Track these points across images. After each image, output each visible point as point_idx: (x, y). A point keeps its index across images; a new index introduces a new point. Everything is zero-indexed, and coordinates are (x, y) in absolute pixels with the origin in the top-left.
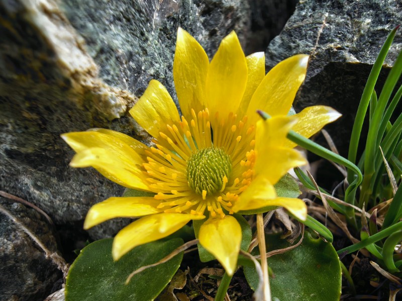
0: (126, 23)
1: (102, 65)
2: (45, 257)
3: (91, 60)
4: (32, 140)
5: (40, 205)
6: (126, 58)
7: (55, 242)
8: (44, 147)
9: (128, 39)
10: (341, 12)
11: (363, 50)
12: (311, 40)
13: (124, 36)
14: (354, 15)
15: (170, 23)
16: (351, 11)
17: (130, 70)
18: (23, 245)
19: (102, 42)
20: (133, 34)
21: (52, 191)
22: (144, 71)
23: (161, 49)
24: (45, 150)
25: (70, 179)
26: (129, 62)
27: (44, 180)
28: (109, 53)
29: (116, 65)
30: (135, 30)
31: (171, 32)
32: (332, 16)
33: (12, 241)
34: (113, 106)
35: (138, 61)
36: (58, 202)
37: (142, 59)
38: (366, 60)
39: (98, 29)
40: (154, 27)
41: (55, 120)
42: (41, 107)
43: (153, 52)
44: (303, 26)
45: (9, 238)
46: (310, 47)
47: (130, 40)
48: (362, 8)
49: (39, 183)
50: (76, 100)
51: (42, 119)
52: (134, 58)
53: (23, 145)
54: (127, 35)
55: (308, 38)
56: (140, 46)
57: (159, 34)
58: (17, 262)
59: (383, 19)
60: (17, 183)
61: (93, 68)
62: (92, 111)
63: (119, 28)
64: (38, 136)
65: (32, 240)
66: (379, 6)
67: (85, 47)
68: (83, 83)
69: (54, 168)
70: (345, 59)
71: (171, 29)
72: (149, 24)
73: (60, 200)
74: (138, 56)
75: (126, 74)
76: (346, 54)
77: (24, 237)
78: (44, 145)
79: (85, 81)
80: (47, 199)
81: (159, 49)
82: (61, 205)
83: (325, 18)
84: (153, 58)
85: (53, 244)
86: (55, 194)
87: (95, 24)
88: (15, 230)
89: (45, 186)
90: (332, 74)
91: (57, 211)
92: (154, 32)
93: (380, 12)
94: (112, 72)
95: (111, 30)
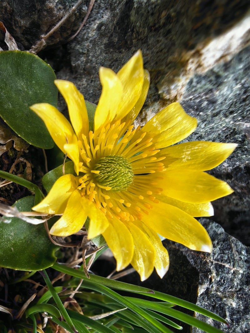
0: (242, 98)
1: (206, 77)
2: (42, 34)
3: (211, 68)
4: (141, 20)
5: (84, 29)
6: (211, 98)
7: (53, 43)
8: (135, 30)
9: (227, 99)
10: (243, 283)
11: (209, 299)
12: (219, 257)
13: (230, 96)
14: (240, 294)
15: (240, 138)
16: (243, 292)
17: (200, 102)
18: (53, 15)
19: (226, 77)
20: (232, 105)
21: (96, 39)
22: (198, 114)
23: (217, 130)
24: (132, 31)
25: (106, 53)
26: (208, 101)
27: (106, 32)
28: (216, 83)
29: (206, 89)
30: (235, 106)
31: (232, 138)
32: (240, 276)
33: (56, 7)
34: (169, 87)
35: (207, 109)
36: (86, 45)
37: (209, 113)
38: (200, 301)
39: (238, 73)
40: (238, 123)
41: (158, 39)
42: (170, 26)
43: (215, 122)
44: (232, 251)
45: (58, 4)
46: (213, 256)
47: (227, 101)
48: (245, 301)
49: (103, 28)
50: (176, 55)
51: (160, 27)
52: (211, 105)
53: (137, 12)
54: (231, 99)
55: (221, 255)
56: (220, 111)
57: (231, 128)
58: (39, 11)
59: (235, 317)
60: (104, 9)
61: (204, 69)
62: (166, 70)
63: (238, 92)
64: (145, 25)
65: (57, 24)
66: (247, 314)
67: (222, 62)
68: (190, 61)
69: (117, 39)
70: (201, 284)
71: (235, 139)
72: (240, 118)
73: (88, 46)
74: (212, 108)
75: (197, 98)
76: (206, 286)
77: (58, 17)
78: (136, 30)
79: (192, 62)
80: (90, 35)
81: (217, 127)
82: (84, 47)
83: (238, 270)
84: (209, 123)
85: (52, 41)
86: (93, 42)
87: (242, 71)
88: (64, 8)
89: (101, 33)
90: (189, 273)
91: (79, 44)
92: (233, 123)
93: (241, 315)
94: (199, 86)
95: (237, 84)
